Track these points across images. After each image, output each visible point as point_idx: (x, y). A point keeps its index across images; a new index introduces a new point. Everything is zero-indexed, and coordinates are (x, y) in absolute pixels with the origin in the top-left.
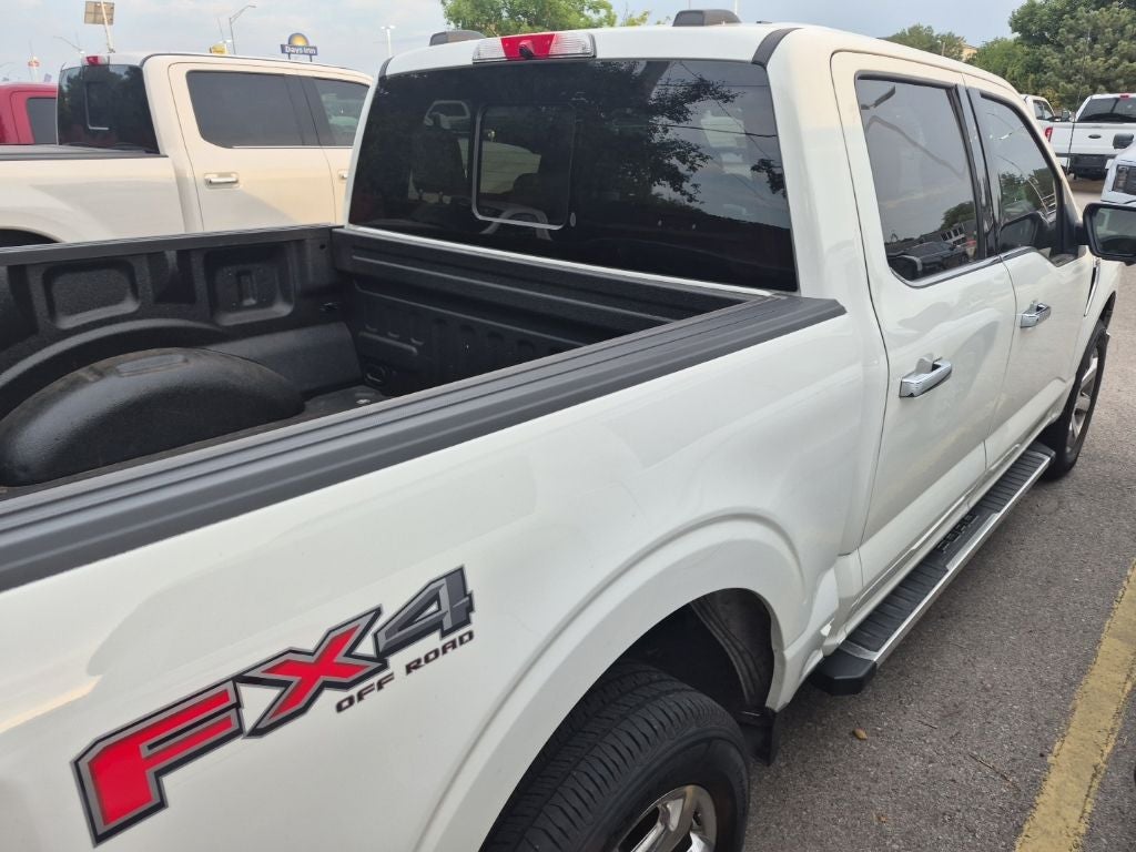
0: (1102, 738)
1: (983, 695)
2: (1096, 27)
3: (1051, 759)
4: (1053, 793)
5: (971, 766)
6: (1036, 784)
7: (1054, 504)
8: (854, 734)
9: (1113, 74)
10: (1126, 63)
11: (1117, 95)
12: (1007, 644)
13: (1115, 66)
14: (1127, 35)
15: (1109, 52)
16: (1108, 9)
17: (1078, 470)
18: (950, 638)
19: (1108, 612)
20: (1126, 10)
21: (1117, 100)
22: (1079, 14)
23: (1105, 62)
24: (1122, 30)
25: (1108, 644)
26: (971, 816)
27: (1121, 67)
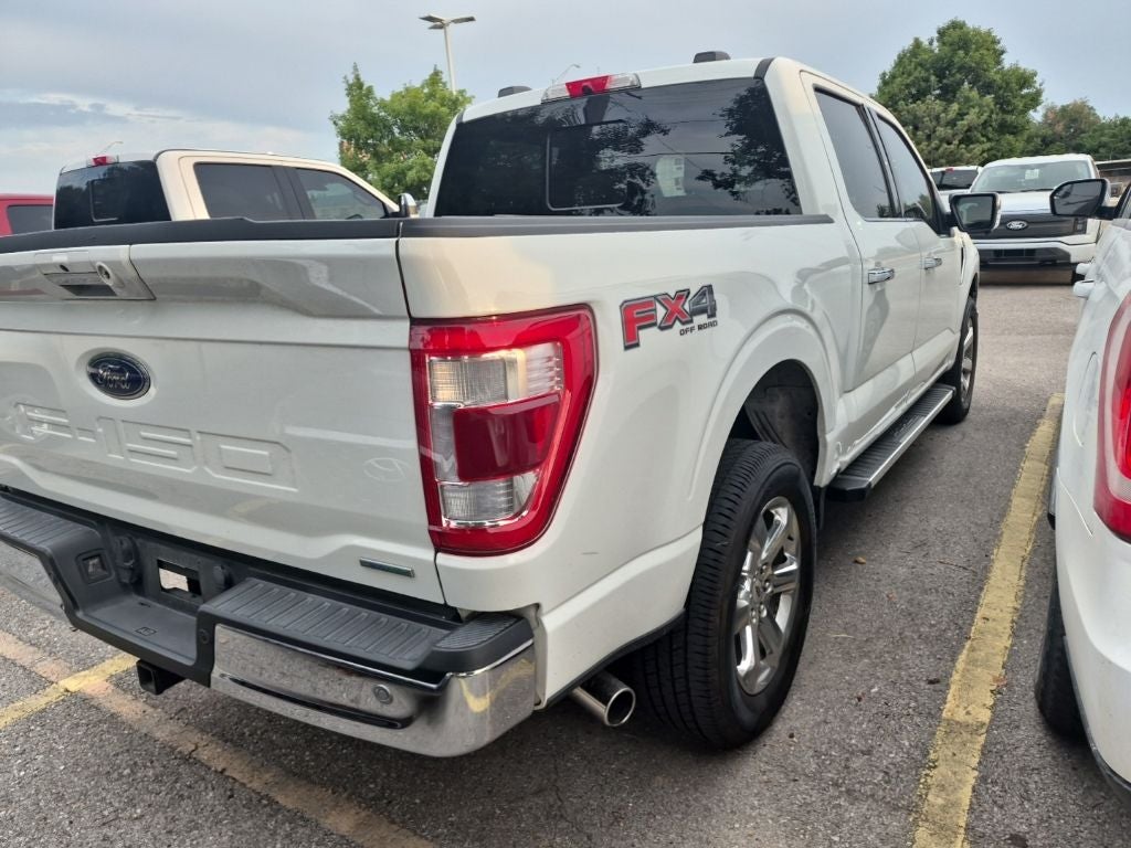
0: (1024, 543)
1: (939, 534)
2: (915, 117)
3: (992, 557)
4: (999, 572)
5: (942, 567)
6: (987, 569)
7: (959, 436)
8: (856, 562)
9: (936, 155)
10: (945, 146)
11: (944, 169)
12: (947, 509)
13: (937, 149)
14: (943, 122)
15: (929, 137)
16: (923, 102)
17: (971, 415)
18: (907, 510)
19: (1013, 485)
20: (937, 101)
21: (943, 173)
22: (900, 108)
23: (928, 146)
24: (937, 118)
25: (1016, 501)
26: (949, 588)
27: (941, 150)
